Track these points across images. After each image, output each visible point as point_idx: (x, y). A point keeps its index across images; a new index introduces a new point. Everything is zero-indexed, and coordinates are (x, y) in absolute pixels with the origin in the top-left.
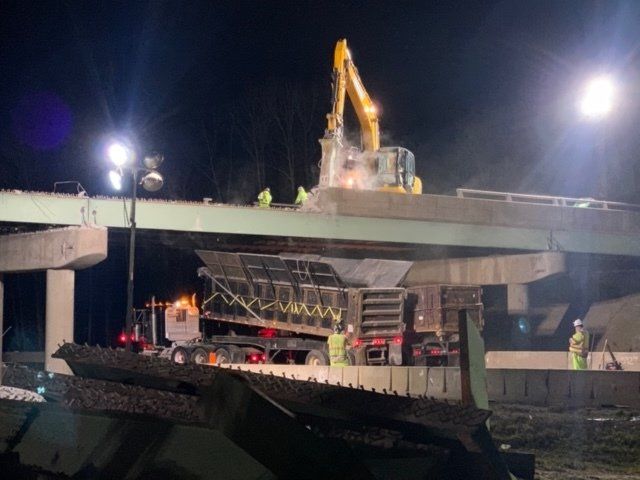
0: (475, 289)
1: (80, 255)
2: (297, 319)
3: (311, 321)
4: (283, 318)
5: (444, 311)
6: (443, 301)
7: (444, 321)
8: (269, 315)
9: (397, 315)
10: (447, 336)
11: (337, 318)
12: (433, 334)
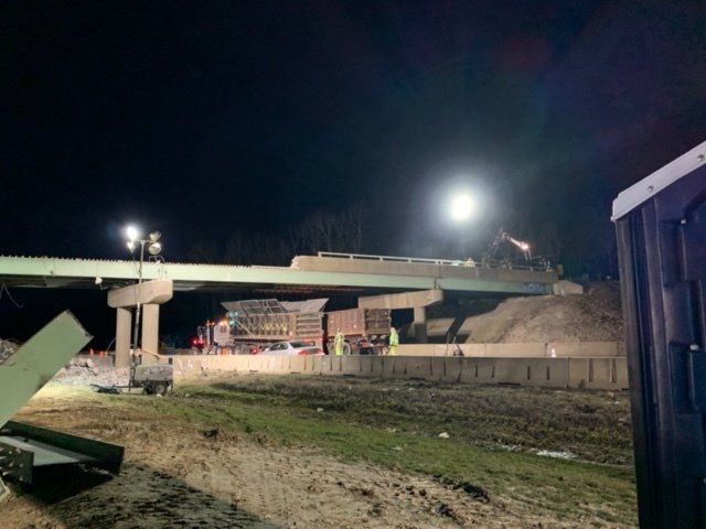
0: (386, 310)
1: (156, 295)
2: (269, 333)
3: (275, 333)
4: (263, 333)
5: (367, 323)
6: (366, 317)
7: (367, 328)
8: (257, 333)
9: (318, 326)
10: (370, 336)
11: (285, 329)
12: (360, 335)
